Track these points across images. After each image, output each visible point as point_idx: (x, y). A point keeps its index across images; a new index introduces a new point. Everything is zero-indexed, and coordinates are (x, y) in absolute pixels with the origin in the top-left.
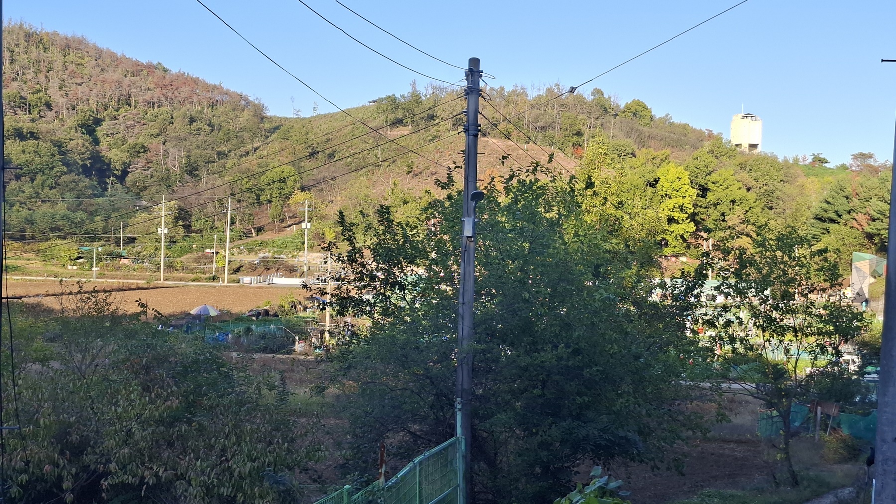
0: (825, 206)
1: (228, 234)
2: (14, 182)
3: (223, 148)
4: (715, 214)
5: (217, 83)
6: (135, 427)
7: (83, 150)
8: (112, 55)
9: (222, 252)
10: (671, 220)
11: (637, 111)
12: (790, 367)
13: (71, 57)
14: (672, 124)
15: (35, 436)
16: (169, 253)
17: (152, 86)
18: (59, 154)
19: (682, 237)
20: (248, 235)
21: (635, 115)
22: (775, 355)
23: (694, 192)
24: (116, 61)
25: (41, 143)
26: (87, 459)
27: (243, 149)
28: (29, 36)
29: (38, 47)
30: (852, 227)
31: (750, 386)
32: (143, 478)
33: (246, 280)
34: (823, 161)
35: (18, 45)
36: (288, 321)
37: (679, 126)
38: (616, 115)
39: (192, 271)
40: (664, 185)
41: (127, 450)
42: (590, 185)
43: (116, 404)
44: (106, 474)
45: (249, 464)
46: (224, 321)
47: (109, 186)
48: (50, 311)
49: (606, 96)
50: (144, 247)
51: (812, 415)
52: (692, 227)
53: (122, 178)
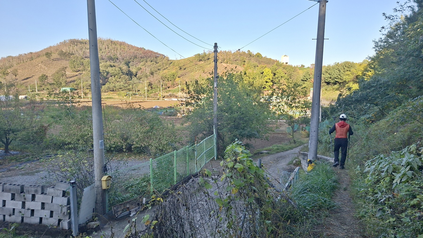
0: (304, 77)
1: (161, 88)
2: (110, 77)
3: (159, 68)
4: (277, 80)
5: (157, 52)
6: (139, 134)
7: (126, 69)
8: (132, 46)
9: (160, 93)
10: (267, 82)
11: (259, 55)
12: (294, 116)
13: (122, 47)
14: (267, 58)
15: (116, 136)
16: (148, 94)
17: (142, 53)
18: (121, 70)
19: (269, 86)
20: (166, 89)
21: (258, 56)
22: (291, 113)
23: (272, 75)
24: (133, 47)
25: (116, 68)
26: (128, 141)
27: (164, 68)
28: (112, 42)
29: (114, 44)
30: (310, 82)
31: (285, 121)
32: (141, 145)
33: (166, 99)
34: (304, 66)
35: (109, 44)
36: (176, 109)
37: (269, 59)
38: (253, 57)
39: (153, 97)
40: (265, 74)
41: (137, 139)
42: (245, 74)
43: (134, 129)
44: (133, 145)
45: (166, 142)
46: (161, 109)
47: (133, 78)
48: (120, 108)
49: (251, 52)
50: (141, 92)
51: (299, 127)
52: (272, 83)
53: (136, 76)
